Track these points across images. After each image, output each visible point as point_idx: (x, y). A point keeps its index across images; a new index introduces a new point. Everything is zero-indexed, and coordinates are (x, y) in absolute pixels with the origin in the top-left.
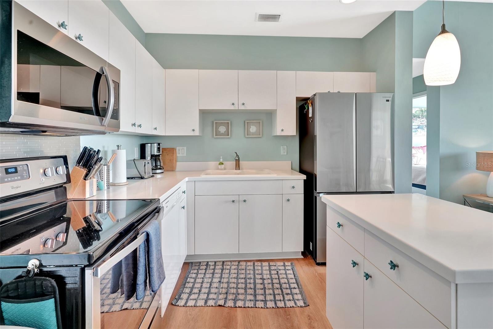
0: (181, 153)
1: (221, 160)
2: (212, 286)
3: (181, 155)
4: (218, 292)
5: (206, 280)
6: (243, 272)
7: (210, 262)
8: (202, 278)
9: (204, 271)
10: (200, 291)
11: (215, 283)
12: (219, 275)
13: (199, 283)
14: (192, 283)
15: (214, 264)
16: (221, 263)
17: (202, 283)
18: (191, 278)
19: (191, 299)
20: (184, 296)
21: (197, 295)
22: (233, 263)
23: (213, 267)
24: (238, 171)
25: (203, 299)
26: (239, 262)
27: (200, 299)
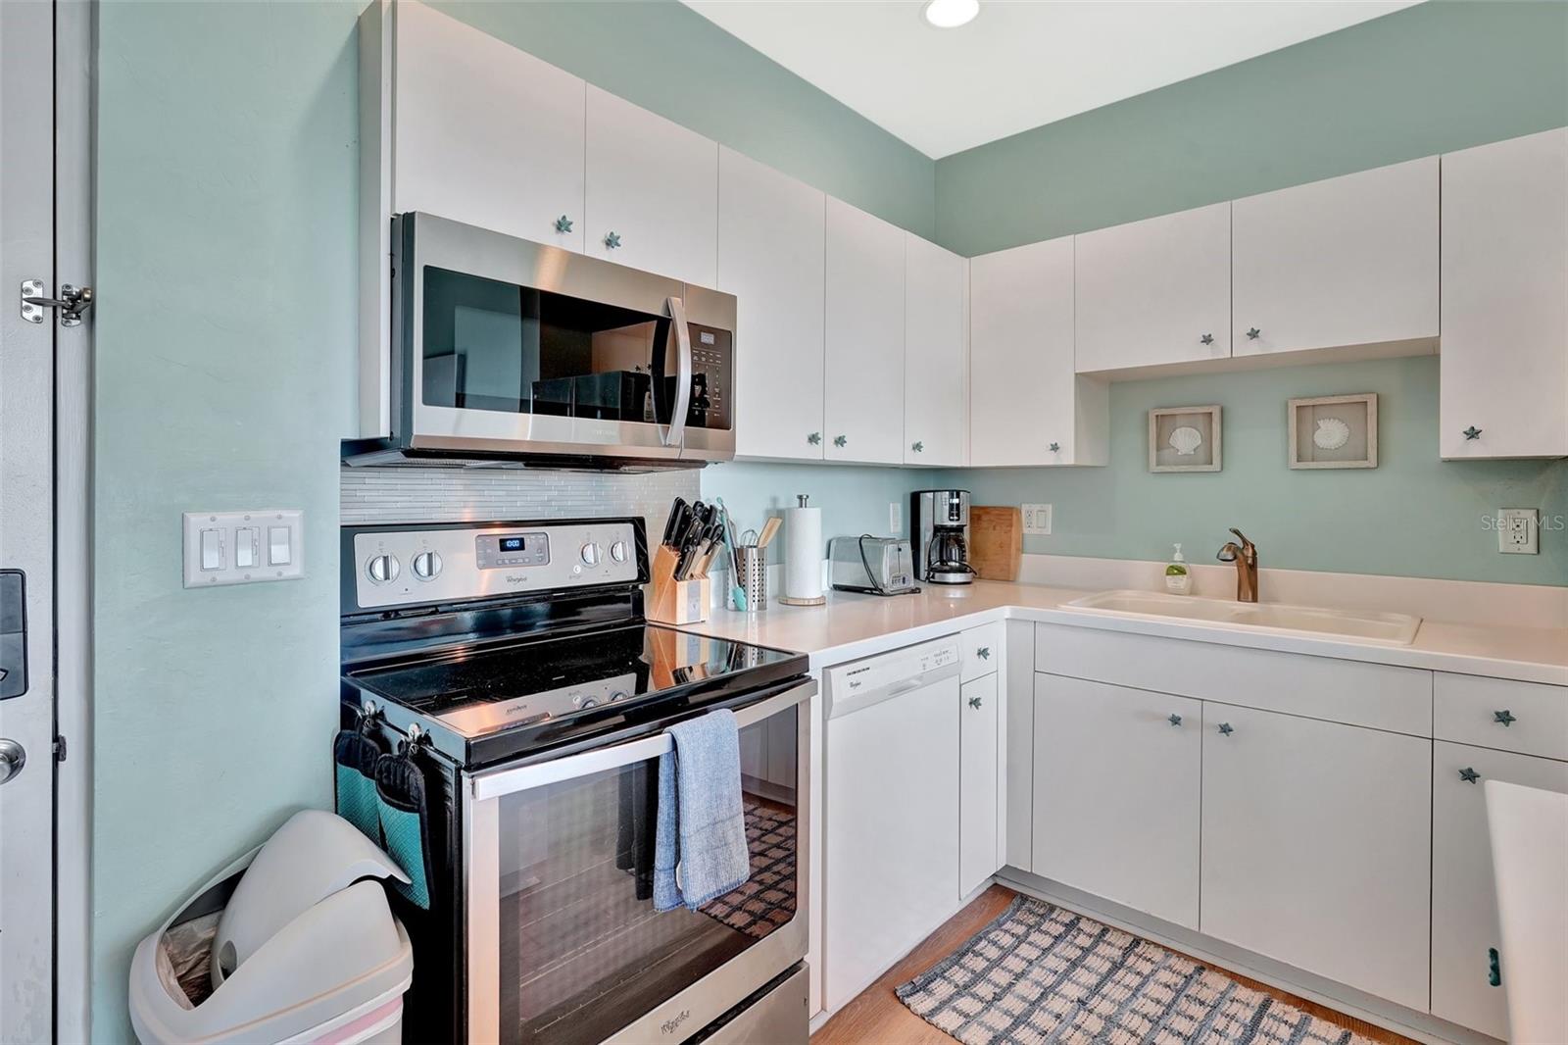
0: (1034, 524)
1: (1178, 557)
2: (1044, 1003)
3: (1034, 531)
4: (1052, 1033)
5: (1036, 973)
6: (1199, 1012)
7: (1088, 919)
8: (1028, 961)
9: (1047, 941)
10: (997, 998)
11: (1062, 996)
12: (1094, 980)
13: (1010, 971)
14: (988, 960)
15: (1097, 931)
16: (1127, 941)
17: (1019, 976)
18: (995, 943)
19: (954, 1009)
20: (942, 989)
21: (979, 1006)
22: (1173, 961)
23: (1087, 942)
24: (1247, 607)
25: (990, 1029)
26: (1203, 969)
27: (981, 1024)
